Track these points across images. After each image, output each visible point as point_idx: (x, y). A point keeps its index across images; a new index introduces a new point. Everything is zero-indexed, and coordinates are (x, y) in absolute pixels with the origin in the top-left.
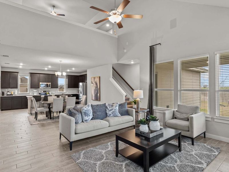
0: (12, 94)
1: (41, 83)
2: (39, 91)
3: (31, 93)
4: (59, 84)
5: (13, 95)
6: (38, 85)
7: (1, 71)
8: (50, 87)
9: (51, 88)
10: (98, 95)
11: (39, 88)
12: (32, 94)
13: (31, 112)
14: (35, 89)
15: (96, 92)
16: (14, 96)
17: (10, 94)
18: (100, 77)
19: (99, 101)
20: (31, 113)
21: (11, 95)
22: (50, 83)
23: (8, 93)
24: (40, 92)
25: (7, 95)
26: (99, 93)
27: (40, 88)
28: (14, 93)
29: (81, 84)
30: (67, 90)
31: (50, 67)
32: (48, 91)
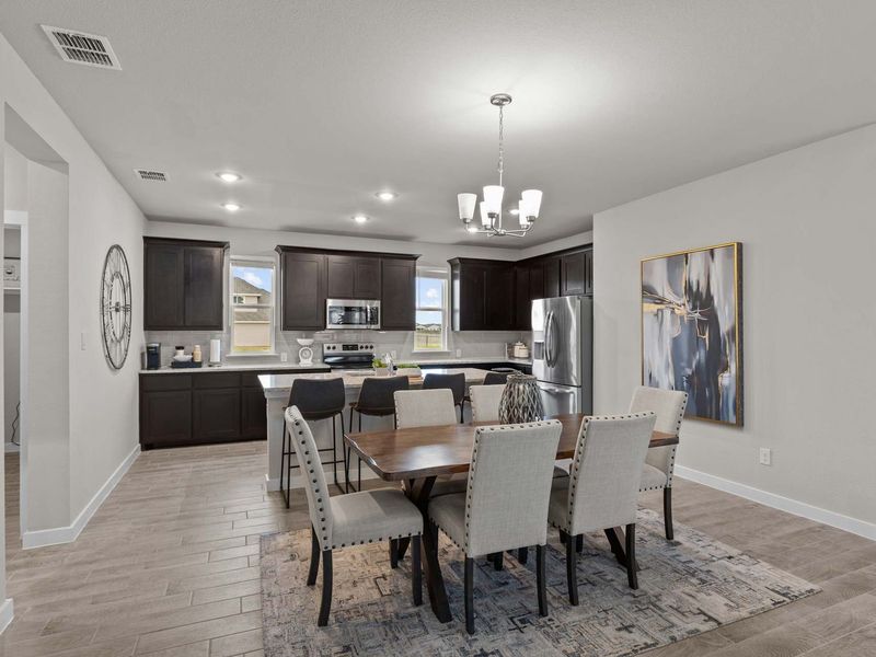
0: (198, 359)
1: (330, 302)
2: (325, 346)
3: (284, 356)
4: (417, 306)
5: (199, 365)
6: (321, 314)
7: (146, 238)
8: (379, 326)
9: (383, 328)
10: (726, 380)
11: (325, 327)
12: (289, 361)
13: (285, 479)
14: (304, 333)
15: (701, 355)
16: (205, 369)
17: (189, 357)
18: (740, 246)
19: (728, 424)
20: (285, 488)
21: (192, 363)
22: (377, 304)
23: (181, 356)
24: (326, 351)
25: (176, 364)
26: (733, 367)
27: (329, 326)
28: (207, 354)
29: (538, 306)
30: (455, 342)
31: (386, 197)
32: (364, 345)
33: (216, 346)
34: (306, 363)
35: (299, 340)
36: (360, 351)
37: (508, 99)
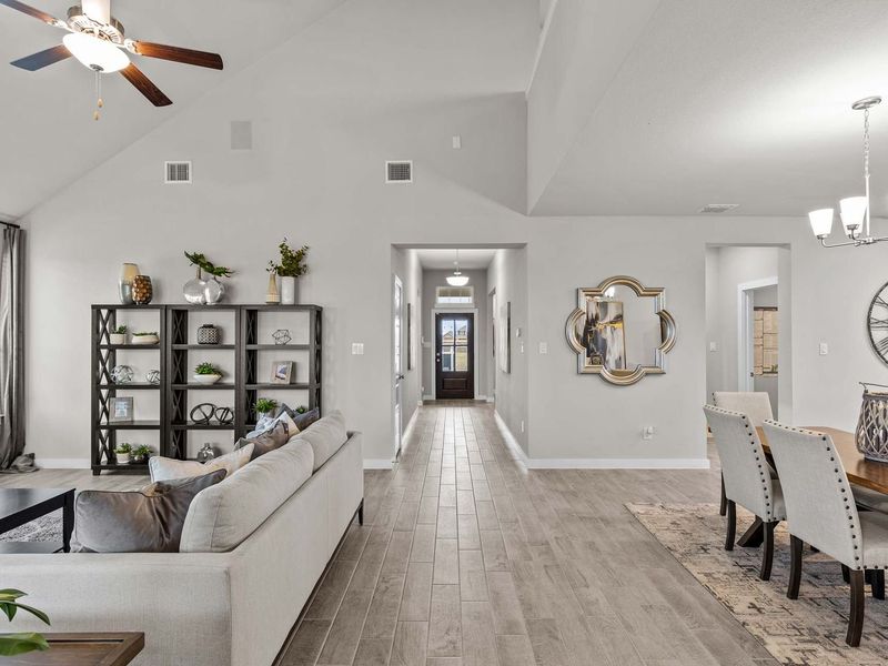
37: (877, 100)
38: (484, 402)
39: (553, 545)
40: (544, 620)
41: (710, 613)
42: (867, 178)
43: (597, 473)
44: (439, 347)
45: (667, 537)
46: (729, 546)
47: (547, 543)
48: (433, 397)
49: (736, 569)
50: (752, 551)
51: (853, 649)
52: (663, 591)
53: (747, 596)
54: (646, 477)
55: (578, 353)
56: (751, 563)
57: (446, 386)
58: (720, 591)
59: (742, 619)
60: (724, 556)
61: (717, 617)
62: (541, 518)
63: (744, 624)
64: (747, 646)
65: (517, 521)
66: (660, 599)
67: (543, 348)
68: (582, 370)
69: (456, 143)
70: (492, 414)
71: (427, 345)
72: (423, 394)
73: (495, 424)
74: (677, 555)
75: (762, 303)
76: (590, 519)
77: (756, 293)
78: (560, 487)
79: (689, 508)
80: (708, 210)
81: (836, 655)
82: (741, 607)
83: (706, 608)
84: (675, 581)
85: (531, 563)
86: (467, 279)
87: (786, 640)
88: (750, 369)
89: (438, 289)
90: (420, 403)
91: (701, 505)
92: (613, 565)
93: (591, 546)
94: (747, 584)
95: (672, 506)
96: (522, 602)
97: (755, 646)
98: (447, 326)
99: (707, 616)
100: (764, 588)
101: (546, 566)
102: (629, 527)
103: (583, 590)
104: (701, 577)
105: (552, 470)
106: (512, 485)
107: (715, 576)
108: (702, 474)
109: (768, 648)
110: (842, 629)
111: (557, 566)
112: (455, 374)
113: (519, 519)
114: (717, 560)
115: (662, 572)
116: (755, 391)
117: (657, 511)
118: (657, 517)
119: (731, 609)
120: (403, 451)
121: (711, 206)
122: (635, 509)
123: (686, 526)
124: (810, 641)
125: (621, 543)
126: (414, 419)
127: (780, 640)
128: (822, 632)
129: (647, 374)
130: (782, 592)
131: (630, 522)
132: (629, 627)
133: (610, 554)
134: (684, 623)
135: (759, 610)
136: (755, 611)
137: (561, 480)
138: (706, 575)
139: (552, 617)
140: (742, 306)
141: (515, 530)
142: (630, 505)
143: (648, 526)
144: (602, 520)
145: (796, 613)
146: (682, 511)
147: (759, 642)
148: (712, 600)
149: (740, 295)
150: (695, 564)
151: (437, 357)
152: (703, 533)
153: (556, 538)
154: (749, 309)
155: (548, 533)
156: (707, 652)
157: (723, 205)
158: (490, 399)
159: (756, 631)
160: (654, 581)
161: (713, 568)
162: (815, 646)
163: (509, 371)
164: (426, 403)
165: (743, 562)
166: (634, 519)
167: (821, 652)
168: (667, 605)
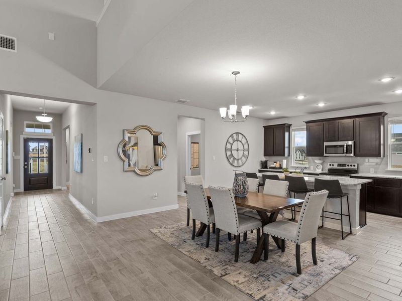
1: (326, 144)
2: (329, 164)
3: (311, 168)
8: (352, 154)
9: (356, 155)
11: (323, 155)
12: (314, 170)
22: (350, 143)
24: (329, 167)
27: (325, 155)
28: (281, 165)
31: (301, 97)
32: (350, 164)
33: (285, 162)
34: (319, 171)
35: (316, 161)
36: (347, 167)
37: (238, 73)
38: (60, 190)
39: (121, 258)
40: (126, 297)
41: (193, 267)
42: (236, 99)
43: (133, 218)
44: (26, 158)
45: (170, 240)
46: (193, 238)
47: (118, 258)
48: (22, 189)
49: (197, 246)
50: (200, 238)
51: (237, 263)
52: (174, 264)
53: (203, 256)
54: (155, 216)
55: (124, 161)
56: (201, 243)
57: (32, 183)
58: (194, 257)
59: (204, 265)
60: (192, 242)
61: (196, 267)
62: (110, 246)
63: (205, 267)
64: (208, 274)
65: (98, 251)
66: (175, 268)
67: (106, 159)
68: (126, 169)
69: (51, 36)
70: (67, 197)
71: (17, 157)
72: (14, 188)
73: (71, 202)
74: (176, 247)
75: (194, 140)
76: (136, 241)
77: (192, 137)
78: (117, 229)
79: (175, 226)
80: (179, 101)
81: (233, 267)
82: (203, 261)
83: (191, 265)
84: (177, 257)
85: (112, 271)
86: (52, 118)
87: (219, 267)
88: (190, 167)
89: (26, 123)
90: (12, 194)
91: (179, 224)
92: (151, 259)
93: (140, 253)
94: (202, 251)
95: (169, 227)
96: (112, 293)
97: (210, 274)
98: (32, 145)
99: (193, 268)
100: (208, 251)
101: (119, 270)
102: (153, 240)
103: (141, 275)
104: (186, 253)
105: (110, 221)
106: (90, 233)
107: (191, 251)
108: (176, 211)
109: (214, 273)
110: (233, 257)
111: (126, 268)
112: (38, 175)
113: (98, 249)
114: (190, 244)
115: (172, 256)
116: (192, 175)
117: (163, 230)
118: (164, 233)
119: (199, 262)
120: (4, 227)
121: (181, 100)
122: (155, 231)
123: (176, 234)
124: (225, 265)
125: (152, 248)
126: (9, 205)
127: (217, 268)
128: (227, 260)
129: (155, 170)
130: (213, 250)
131: (153, 238)
132: (165, 285)
133: (149, 255)
134: (185, 274)
135: (208, 259)
136: (207, 260)
137: (117, 225)
138: (188, 252)
139: (130, 294)
140: (187, 141)
141: (98, 257)
142: (151, 230)
143: (162, 237)
144: (141, 240)
145: (219, 256)
146: (173, 228)
147: (211, 271)
148: (192, 261)
149: (187, 137)
150: (183, 248)
151: (25, 165)
152: (184, 235)
153: (121, 254)
154: (190, 143)
155: (117, 253)
156: (196, 283)
157: (185, 100)
158: (64, 188)
159: (209, 268)
160: (170, 260)
161: (190, 248)
162: (227, 266)
163: (82, 171)
164: (16, 194)
165: (199, 243)
166: (155, 236)
167: (229, 268)
168: (177, 269)
